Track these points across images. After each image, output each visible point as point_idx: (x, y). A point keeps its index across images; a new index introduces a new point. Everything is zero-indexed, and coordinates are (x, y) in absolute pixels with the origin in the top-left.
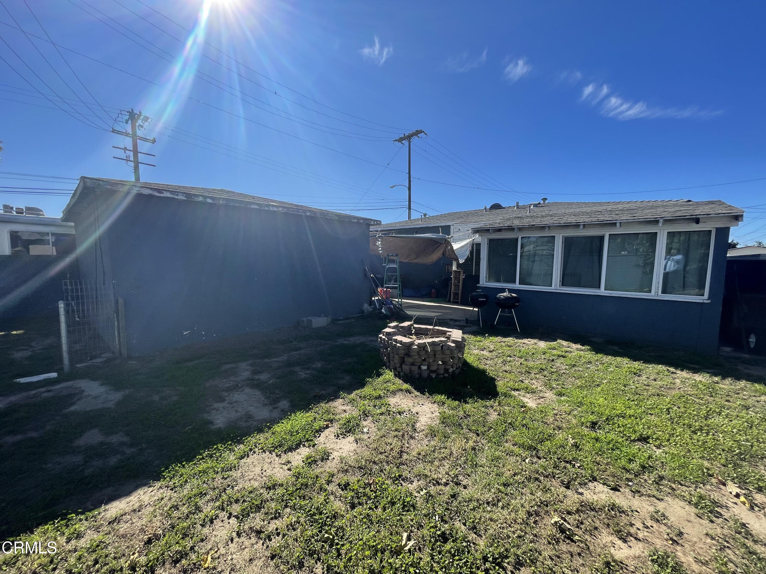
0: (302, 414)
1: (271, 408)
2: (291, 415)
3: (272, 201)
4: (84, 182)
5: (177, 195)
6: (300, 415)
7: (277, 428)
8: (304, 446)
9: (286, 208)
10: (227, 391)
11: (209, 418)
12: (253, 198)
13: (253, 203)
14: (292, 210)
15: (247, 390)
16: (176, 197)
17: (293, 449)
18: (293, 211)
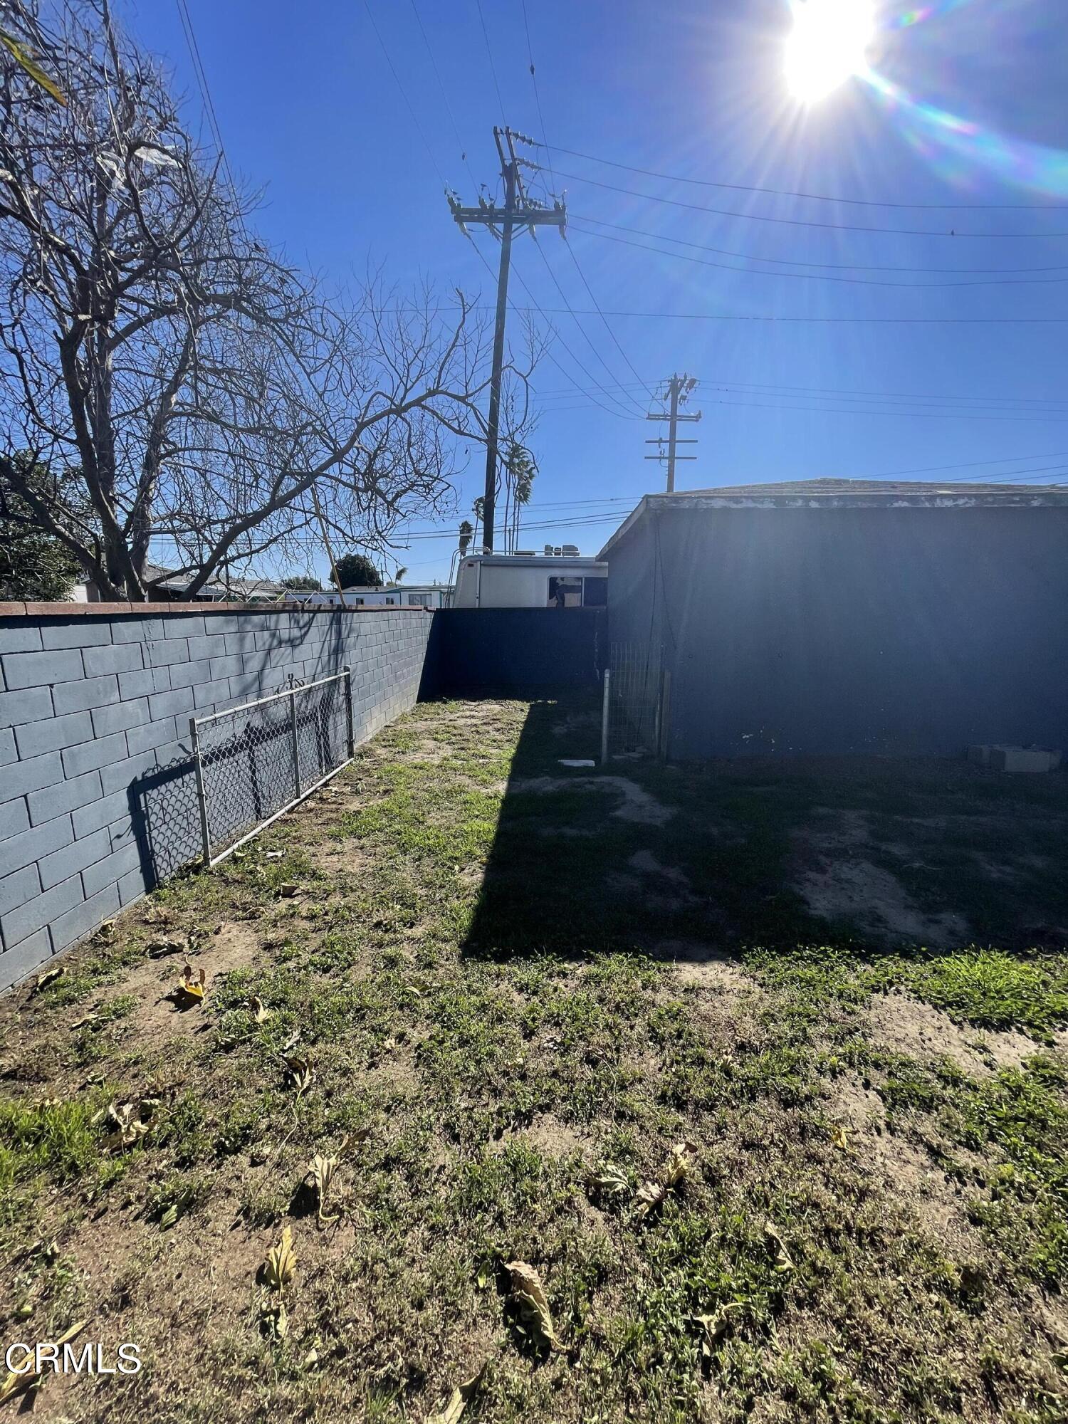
0: (1008, 960)
1: (922, 917)
2: (977, 951)
3: (942, 486)
4: (648, 503)
5: (762, 503)
6: (1000, 960)
7: (947, 963)
8: (1021, 1031)
9: (976, 496)
10: (827, 855)
11: (802, 893)
12: (893, 487)
13: (897, 498)
14: (990, 499)
15: (866, 866)
16: (759, 506)
17: (993, 1026)
18: (993, 503)
